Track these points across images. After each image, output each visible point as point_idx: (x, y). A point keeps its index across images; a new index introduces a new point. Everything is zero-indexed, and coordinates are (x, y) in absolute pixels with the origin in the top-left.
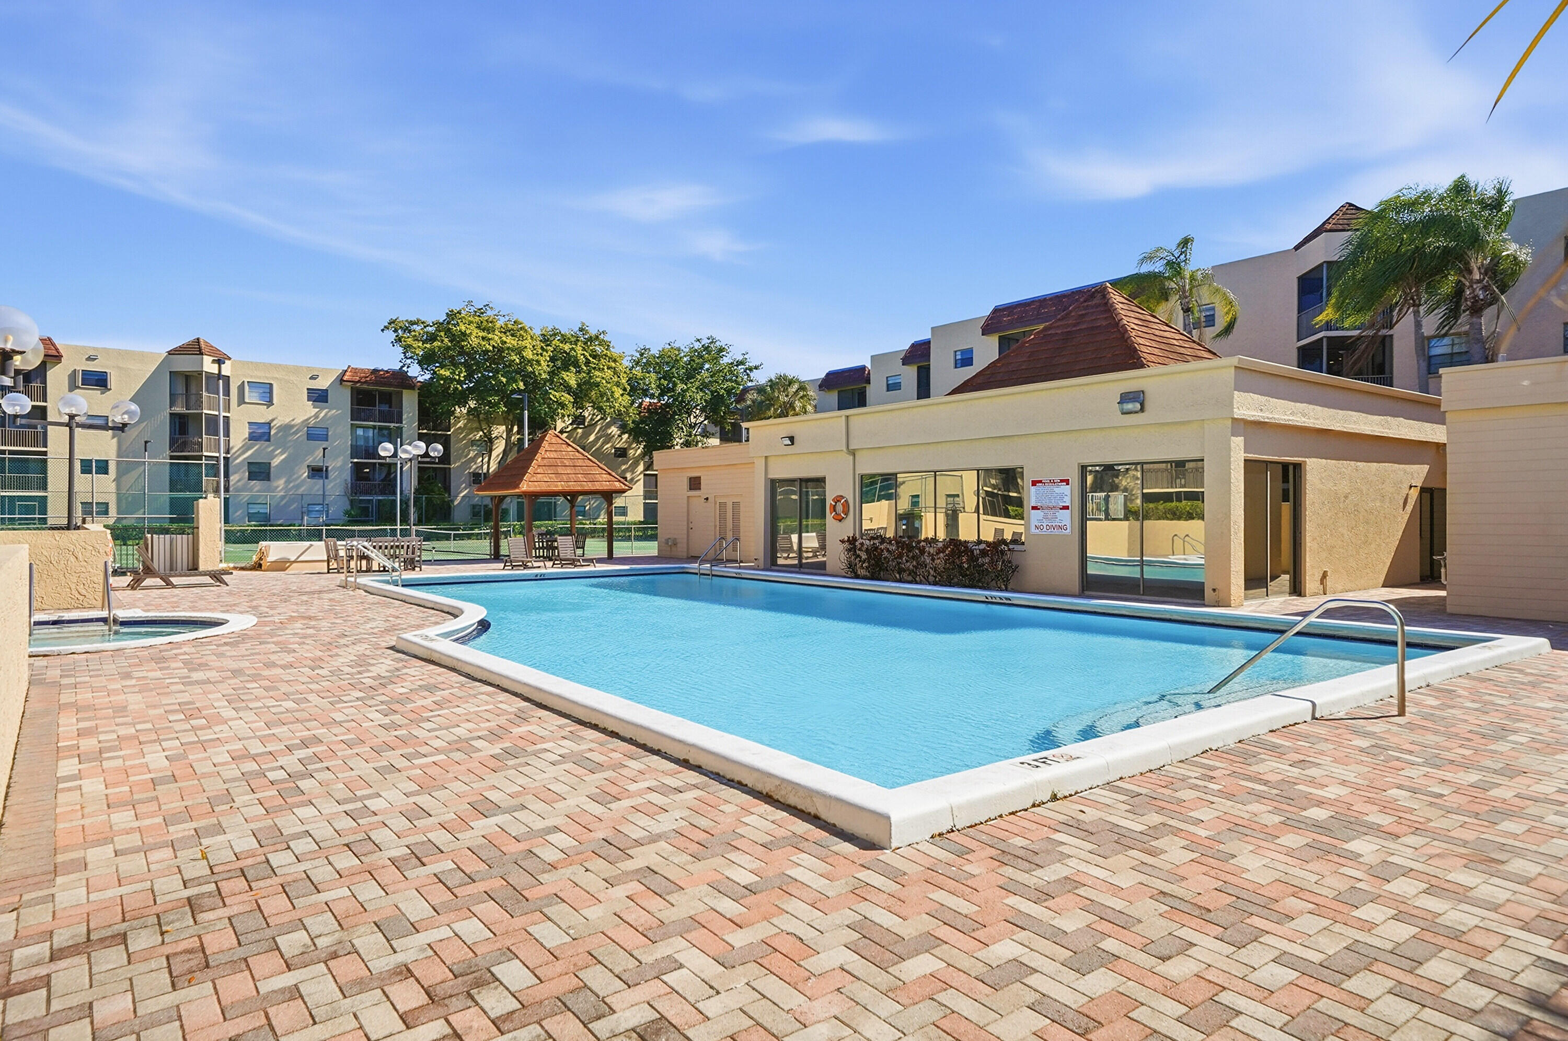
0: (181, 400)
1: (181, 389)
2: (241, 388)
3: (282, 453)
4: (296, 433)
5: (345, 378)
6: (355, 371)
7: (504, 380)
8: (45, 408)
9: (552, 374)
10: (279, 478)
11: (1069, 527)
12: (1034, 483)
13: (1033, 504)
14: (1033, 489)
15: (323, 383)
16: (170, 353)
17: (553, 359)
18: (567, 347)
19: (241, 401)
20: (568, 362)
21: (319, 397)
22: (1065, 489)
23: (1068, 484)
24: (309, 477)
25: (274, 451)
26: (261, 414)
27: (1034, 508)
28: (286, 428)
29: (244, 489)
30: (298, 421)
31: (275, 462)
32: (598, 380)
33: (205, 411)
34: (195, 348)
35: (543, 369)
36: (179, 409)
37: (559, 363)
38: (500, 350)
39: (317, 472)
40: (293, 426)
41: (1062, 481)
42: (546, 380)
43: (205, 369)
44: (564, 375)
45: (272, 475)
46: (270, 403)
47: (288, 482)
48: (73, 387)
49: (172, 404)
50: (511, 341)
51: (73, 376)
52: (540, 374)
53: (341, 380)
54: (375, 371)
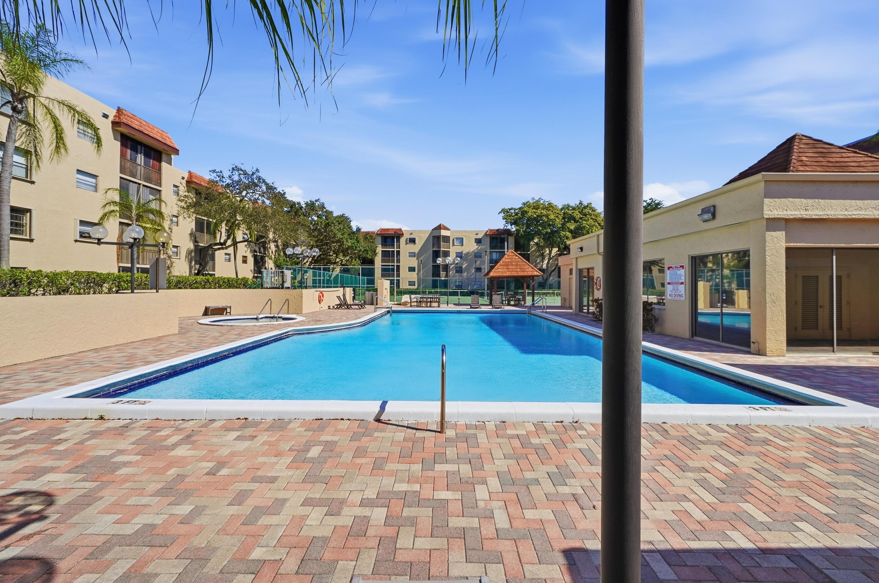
0: (436, 245)
1: (436, 242)
2: (453, 240)
3: (465, 264)
4: (470, 256)
5: (488, 233)
6: (491, 230)
7: (541, 228)
8: (399, 251)
9: (563, 225)
10: (464, 273)
11: (684, 295)
12: (669, 268)
13: (668, 281)
14: (668, 271)
15: (480, 236)
16: (432, 230)
17: (564, 218)
18: (570, 212)
19: (453, 245)
20: (572, 218)
21: (478, 241)
22: (682, 272)
23: (683, 269)
24: (475, 271)
25: (463, 262)
26: (459, 249)
27: (669, 283)
28: (467, 254)
29: (454, 276)
30: (471, 251)
31: (464, 267)
32: (584, 225)
33: (442, 249)
34: (439, 228)
35: (559, 222)
36: (435, 249)
37: (566, 220)
38: (540, 216)
39: (479, 270)
40: (469, 253)
41: (681, 266)
42: (560, 228)
43: (442, 234)
44: (568, 225)
45: (463, 271)
46: (462, 245)
47: (467, 274)
48: (406, 244)
49: (433, 247)
50: (544, 212)
51: (406, 240)
52: (557, 225)
53: (486, 235)
54: (498, 230)
